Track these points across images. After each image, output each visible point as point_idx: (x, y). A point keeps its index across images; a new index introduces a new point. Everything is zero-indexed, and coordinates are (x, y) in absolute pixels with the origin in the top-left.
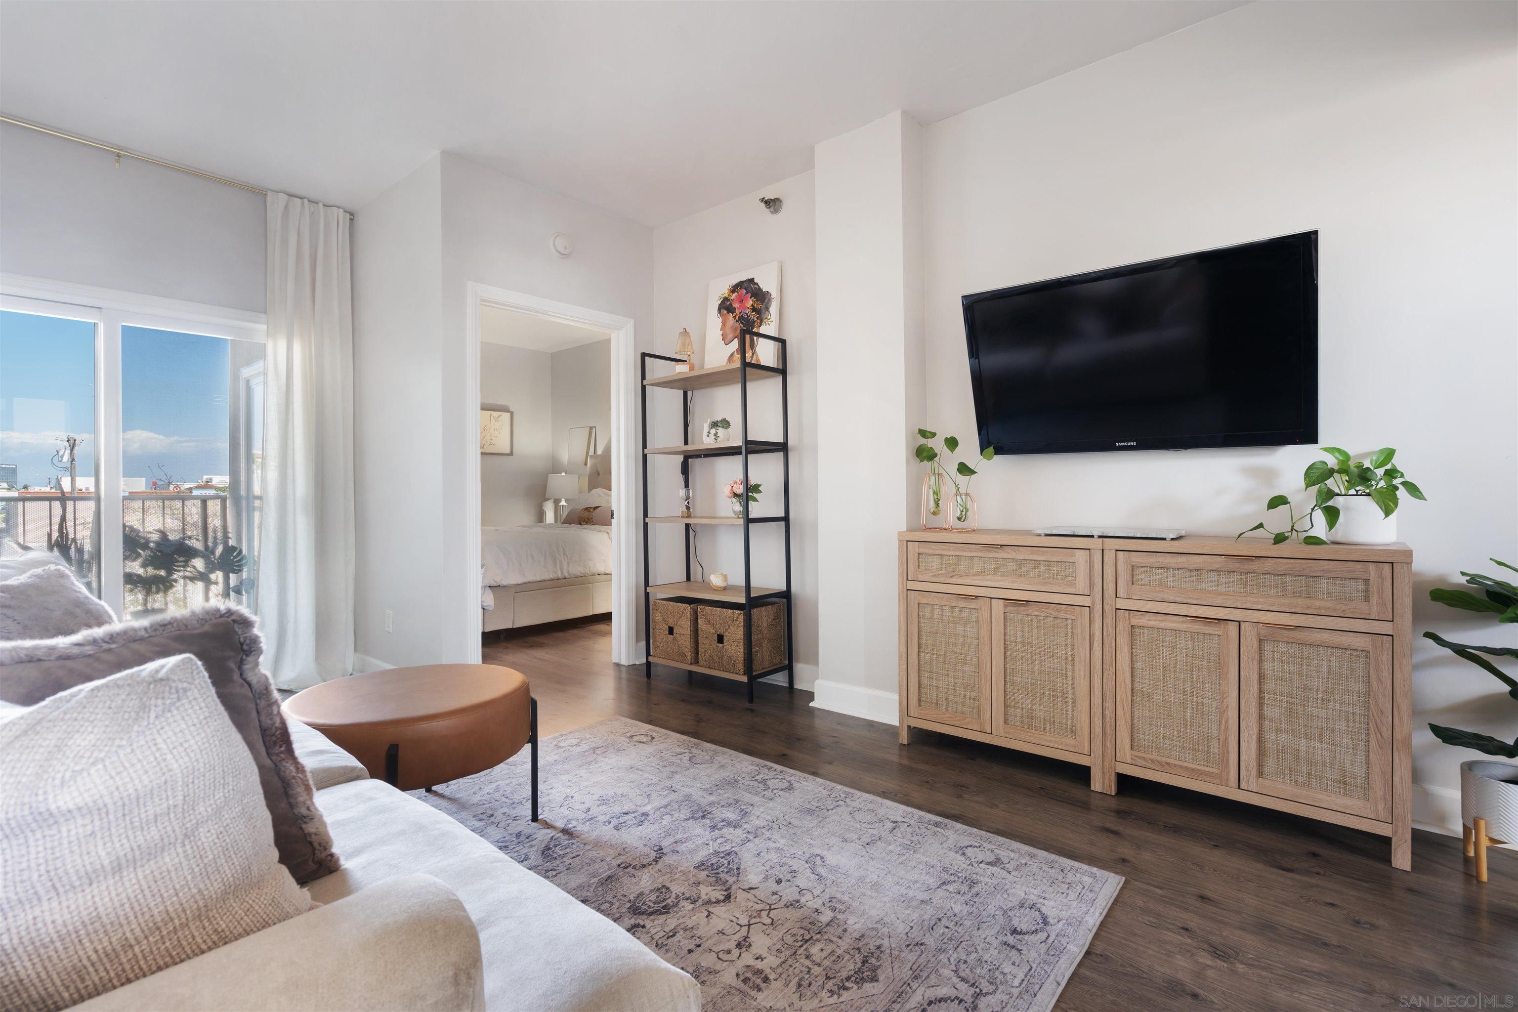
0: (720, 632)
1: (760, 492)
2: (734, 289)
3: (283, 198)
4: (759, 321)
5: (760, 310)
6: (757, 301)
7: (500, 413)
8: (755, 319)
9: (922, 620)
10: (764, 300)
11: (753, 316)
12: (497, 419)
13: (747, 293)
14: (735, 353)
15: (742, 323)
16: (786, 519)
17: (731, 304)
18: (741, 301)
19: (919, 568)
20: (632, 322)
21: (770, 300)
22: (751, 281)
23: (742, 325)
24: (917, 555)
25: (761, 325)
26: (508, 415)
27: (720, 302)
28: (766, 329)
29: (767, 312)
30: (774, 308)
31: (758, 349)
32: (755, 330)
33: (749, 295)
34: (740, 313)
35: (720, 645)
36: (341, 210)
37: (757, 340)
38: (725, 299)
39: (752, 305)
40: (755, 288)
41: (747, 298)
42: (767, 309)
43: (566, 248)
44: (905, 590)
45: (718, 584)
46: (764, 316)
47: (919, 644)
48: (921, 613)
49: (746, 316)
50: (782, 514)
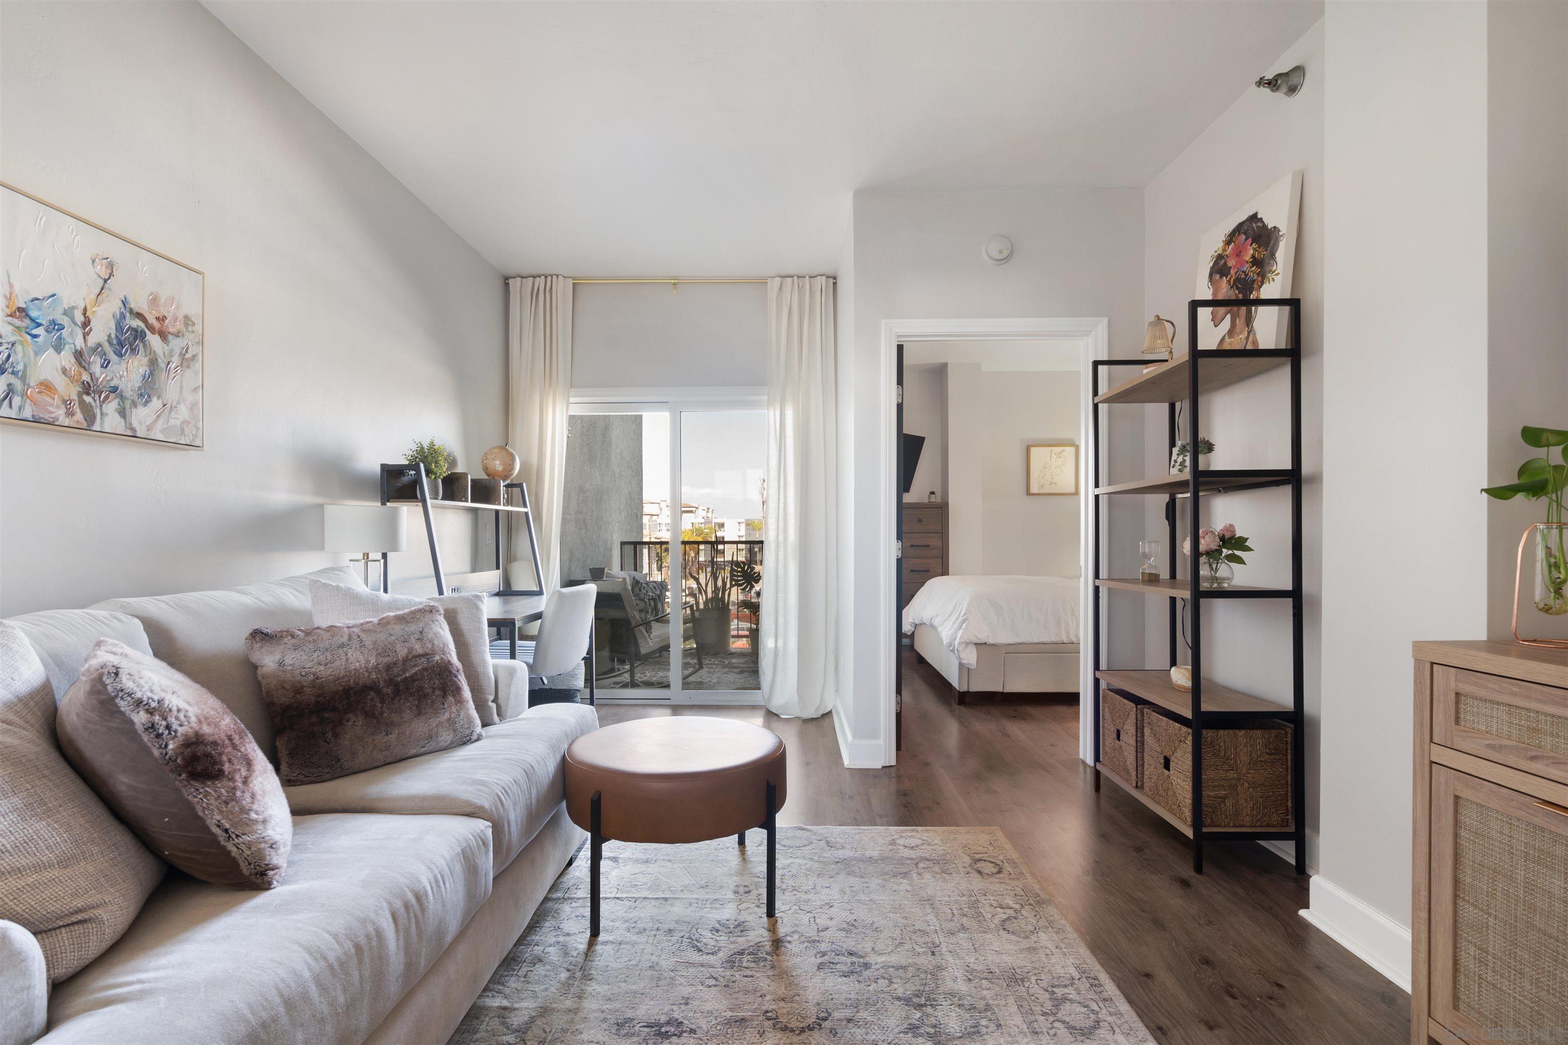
0: (1167, 753)
1: (1249, 549)
2: (1230, 238)
3: (778, 280)
4: (1260, 279)
5: (1263, 259)
6: (1259, 247)
7: (1061, 448)
8: (1255, 277)
9: (1463, 833)
10: (1269, 243)
11: (1252, 272)
12: (1059, 455)
13: (1246, 239)
14: (1227, 337)
15: (1238, 288)
16: (1296, 594)
17: (1225, 263)
18: (1238, 254)
19: (1457, 722)
20: (1105, 321)
21: (1277, 241)
22: (1254, 218)
23: (1237, 292)
24: (1453, 695)
25: (1262, 283)
26: (1072, 449)
27: (1211, 264)
28: (1269, 291)
29: (1272, 262)
30: (1283, 254)
31: (1257, 324)
32: (1253, 296)
33: (1250, 240)
34: (1236, 274)
35: (1166, 772)
36: (824, 277)
37: (1256, 311)
38: (1220, 257)
39: (1253, 257)
40: (1258, 227)
41: (1246, 247)
42: (1273, 255)
43: (1001, 252)
44: (1427, 762)
45: (1179, 682)
46: (1267, 269)
47: (1456, 882)
48: (1462, 818)
49: (1243, 276)
50: (1288, 586)
